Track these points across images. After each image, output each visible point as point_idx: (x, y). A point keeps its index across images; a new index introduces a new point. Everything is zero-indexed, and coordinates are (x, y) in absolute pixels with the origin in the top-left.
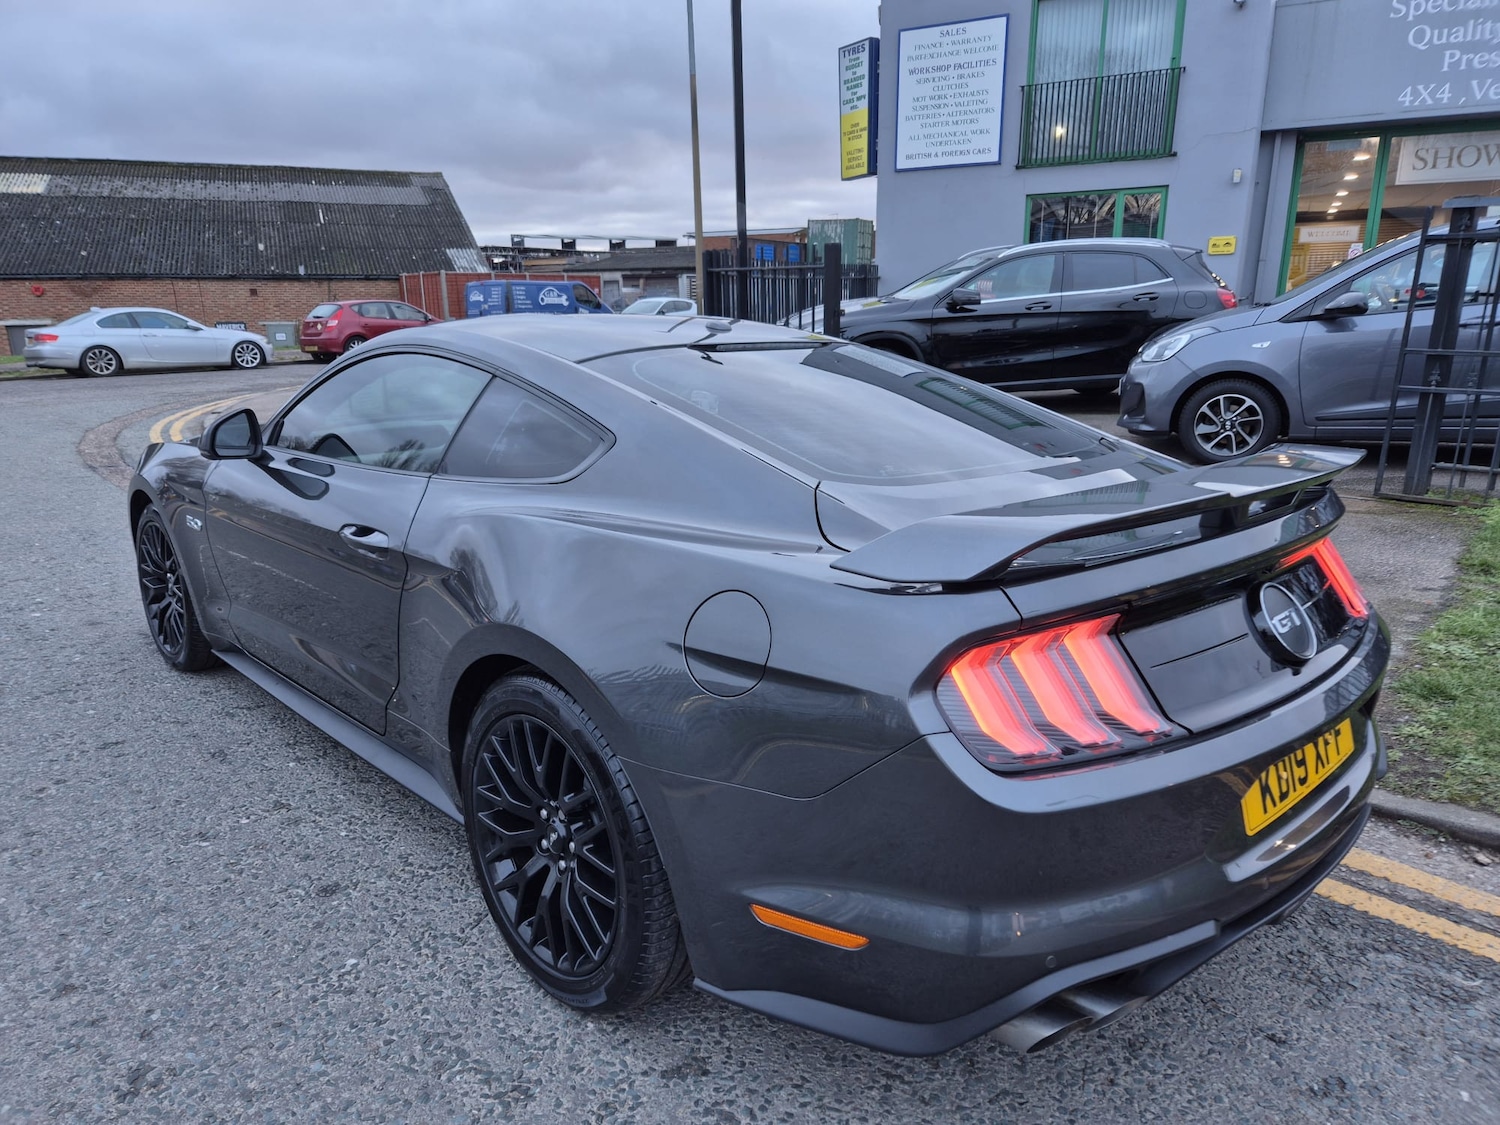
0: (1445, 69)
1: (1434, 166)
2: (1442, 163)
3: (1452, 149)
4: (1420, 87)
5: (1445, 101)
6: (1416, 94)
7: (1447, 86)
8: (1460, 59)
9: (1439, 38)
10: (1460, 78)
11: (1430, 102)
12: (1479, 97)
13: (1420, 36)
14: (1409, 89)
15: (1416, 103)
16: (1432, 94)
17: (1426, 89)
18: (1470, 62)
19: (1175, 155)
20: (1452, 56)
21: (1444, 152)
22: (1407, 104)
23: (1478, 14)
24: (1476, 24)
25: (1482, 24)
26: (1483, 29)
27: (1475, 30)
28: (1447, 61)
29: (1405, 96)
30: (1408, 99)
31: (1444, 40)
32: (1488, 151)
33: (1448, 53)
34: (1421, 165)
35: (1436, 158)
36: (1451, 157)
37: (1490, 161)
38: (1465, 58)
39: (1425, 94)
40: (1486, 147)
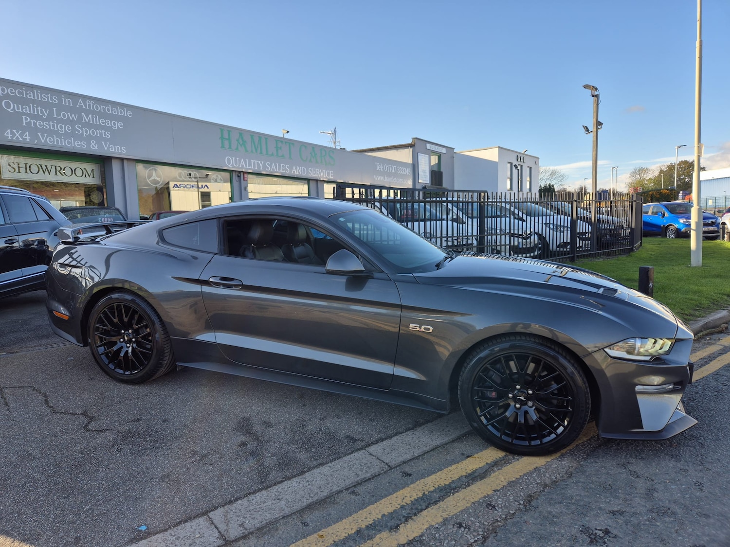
0: (24, 124)
1: (19, 172)
2: (23, 170)
3: (26, 164)
4: (14, 131)
5: (28, 140)
6: (12, 133)
7: (27, 133)
8: (30, 122)
9: (18, 109)
10: (34, 131)
11: (21, 139)
12: (43, 142)
13: (8, 105)
14: (9, 130)
15: (14, 139)
16: (21, 135)
17: (18, 132)
18: (35, 124)
20: (26, 119)
21: (22, 165)
22: (10, 138)
23: (33, 102)
24: (33, 107)
25: (37, 107)
26: (37, 110)
27: (34, 109)
28: (24, 121)
29: (8, 133)
30: (10, 135)
31: (20, 110)
32: (41, 167)
33: (24, 117)
34: (13, 170)
35: (19, 167)
36: (26, 168)
37: (44, 172)
38: (32, 121)
39: (17, 135)
40: (41, 165)
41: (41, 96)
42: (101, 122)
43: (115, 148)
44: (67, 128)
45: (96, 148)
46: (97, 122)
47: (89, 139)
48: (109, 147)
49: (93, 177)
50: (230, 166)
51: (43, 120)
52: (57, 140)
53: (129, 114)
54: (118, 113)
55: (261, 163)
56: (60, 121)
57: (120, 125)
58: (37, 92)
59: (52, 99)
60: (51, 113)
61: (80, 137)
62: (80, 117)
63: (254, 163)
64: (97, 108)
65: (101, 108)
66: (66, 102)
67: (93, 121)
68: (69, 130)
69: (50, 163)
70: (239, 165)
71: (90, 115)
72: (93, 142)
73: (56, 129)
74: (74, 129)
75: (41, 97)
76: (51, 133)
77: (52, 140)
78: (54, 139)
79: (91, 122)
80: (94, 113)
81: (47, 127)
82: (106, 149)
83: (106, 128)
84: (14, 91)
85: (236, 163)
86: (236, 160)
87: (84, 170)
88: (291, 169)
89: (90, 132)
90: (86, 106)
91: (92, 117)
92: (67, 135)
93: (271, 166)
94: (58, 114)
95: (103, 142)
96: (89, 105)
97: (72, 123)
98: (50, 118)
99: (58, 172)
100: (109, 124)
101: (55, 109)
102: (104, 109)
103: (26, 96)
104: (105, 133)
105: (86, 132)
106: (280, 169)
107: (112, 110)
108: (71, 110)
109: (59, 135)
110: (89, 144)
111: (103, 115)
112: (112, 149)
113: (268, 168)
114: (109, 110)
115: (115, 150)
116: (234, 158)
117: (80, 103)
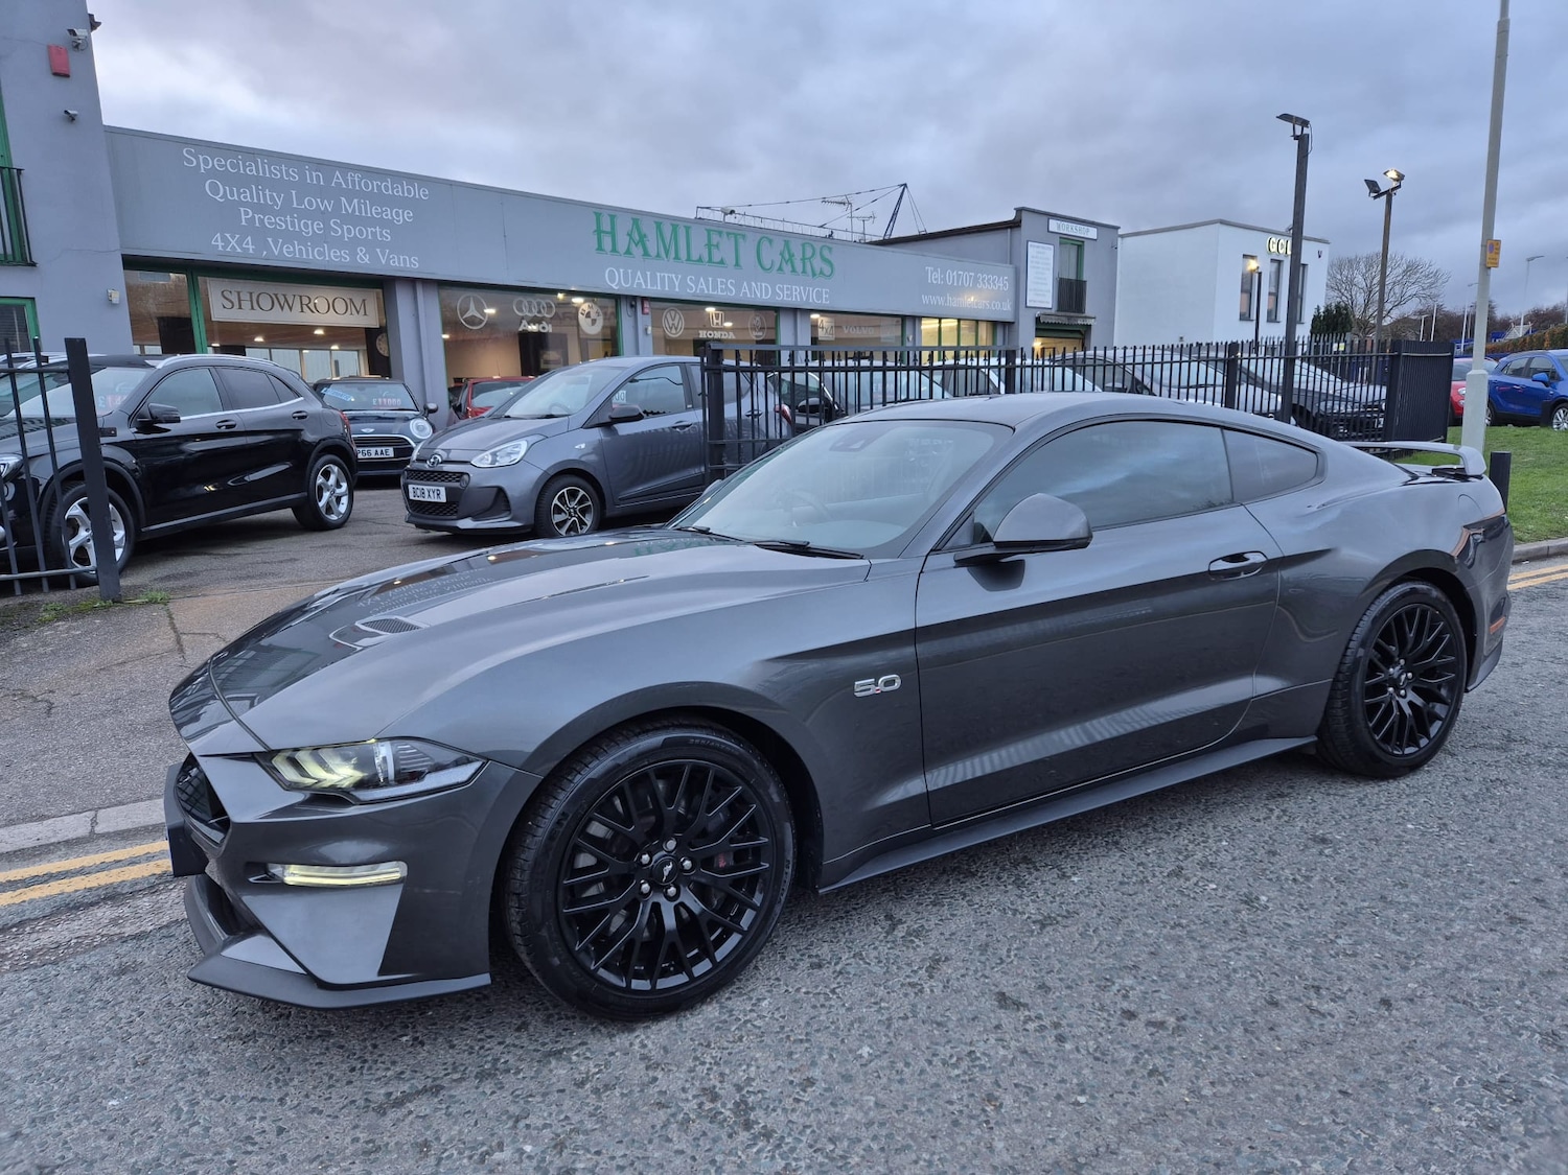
0: (244, 223)
1: (240, 308)
2: (246, 305)
3: (251, 294)
4: (228, 235)
5: (251, 251)
6: (224, 239)
7: (249, 238)
8: (253, 217)
9: (232, 195)
10: (260, 233)
11: (239, 250)
12: (276, 253)
13: (215, 189)
14: (219, 235)
15: (228, 249)
16: (239, 243)
17: (233, 238)
18: (262, 221)
19: (33, 265)
20: (246, 213)
21: (245, 296)
22: (220, 248)
23: (257, 180)
24: (257, 189)
25: (262, 190)
26: (264, 195)
27: (258, 194)
28: (243, 217)
29: (216, 241)
30: (220, 244)
31: (236, 197)
32: (278, 299)
33: (242, 209)
34: (229, 305)
35: (240, 300)
36: (251, 301)
37: (282, 308)
38: (257, 216)
39: (233, 242)
40: (276, 295)
41: (269, 168)
42: (374, 212)
43: (399, 259)
44: (316, 227)
45: (366, 260)
46: (366, 213)
47: (354, 243)
48: (388, 259)
49: (365, 314)
50: (613, 286)
51: (276, 214)
52: (300, 250)
53: (422, 193)
54: (403, 193)
55: (677, 278)
56: (304, 214)
57: (406, 216)
58: (263, 163)
59: (288, 175)
60: (288, 200)
61: (338, 243)
62: (338, 205)
63: (663, 279)
64: (367, 186)
65: (373, 185)
66: (314, 177)
67: (360, 212)
68: (319, 229)
69: (291, 291)
70: (633, 283)
71: (356, 201)
72: (361, 251)
73: (297, 229)
74: (327, 227)
75: (270, 171)
76: (290, 237)
77: (292, 249)
78: (294, 247)
79: (357, 213)
80: (361, 195)
81: (281, 226)
82: (384, 262)
83: (384, 223)
84: (223, 163)
85: (626, 282)
86: (626, 274)
87: (348, 302)
88: (738, 287)
89: (355, 232)
90: (347, 185)
91: (359, 203)
92: (316, 240)
93: (697, 283)
94: (300, 202)
95: (378, 250)
96: (353, 182)
97: (323, 216)
98: (287, 209)
99: (304, 307)
100: (389, 214)
101: (294, 192)
102: (379, 187)
103: (245, 171)
104: (381, 232)
105: (347, 232)
106: (715, 288)
107: (393, 189)
108: (322, 192)
109: (303, 240)
110: (353, 254)
111: (379, 199)
112: (394, 262)
113: (691, 288)
114: (387, 187)
115: (399, 263)
116: (621, 270)
117: (338, 178)
